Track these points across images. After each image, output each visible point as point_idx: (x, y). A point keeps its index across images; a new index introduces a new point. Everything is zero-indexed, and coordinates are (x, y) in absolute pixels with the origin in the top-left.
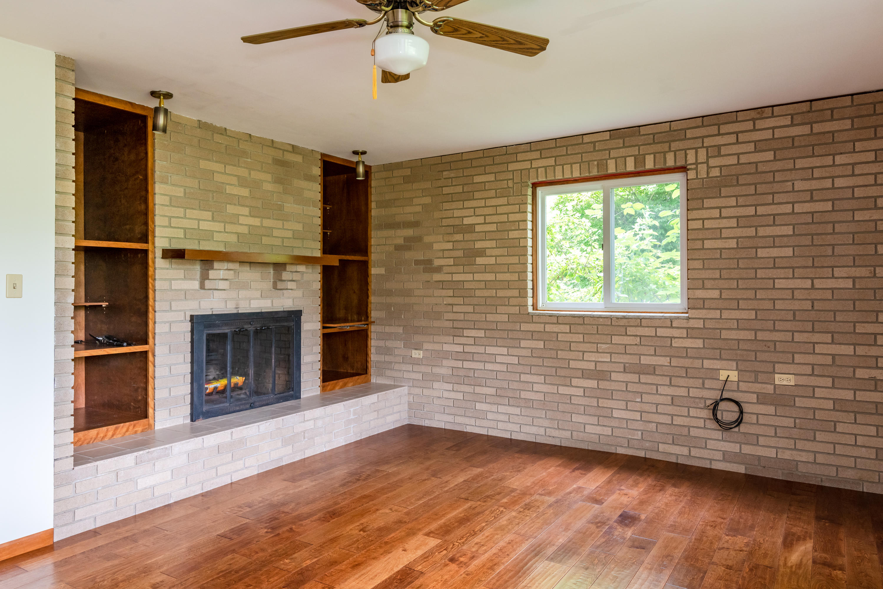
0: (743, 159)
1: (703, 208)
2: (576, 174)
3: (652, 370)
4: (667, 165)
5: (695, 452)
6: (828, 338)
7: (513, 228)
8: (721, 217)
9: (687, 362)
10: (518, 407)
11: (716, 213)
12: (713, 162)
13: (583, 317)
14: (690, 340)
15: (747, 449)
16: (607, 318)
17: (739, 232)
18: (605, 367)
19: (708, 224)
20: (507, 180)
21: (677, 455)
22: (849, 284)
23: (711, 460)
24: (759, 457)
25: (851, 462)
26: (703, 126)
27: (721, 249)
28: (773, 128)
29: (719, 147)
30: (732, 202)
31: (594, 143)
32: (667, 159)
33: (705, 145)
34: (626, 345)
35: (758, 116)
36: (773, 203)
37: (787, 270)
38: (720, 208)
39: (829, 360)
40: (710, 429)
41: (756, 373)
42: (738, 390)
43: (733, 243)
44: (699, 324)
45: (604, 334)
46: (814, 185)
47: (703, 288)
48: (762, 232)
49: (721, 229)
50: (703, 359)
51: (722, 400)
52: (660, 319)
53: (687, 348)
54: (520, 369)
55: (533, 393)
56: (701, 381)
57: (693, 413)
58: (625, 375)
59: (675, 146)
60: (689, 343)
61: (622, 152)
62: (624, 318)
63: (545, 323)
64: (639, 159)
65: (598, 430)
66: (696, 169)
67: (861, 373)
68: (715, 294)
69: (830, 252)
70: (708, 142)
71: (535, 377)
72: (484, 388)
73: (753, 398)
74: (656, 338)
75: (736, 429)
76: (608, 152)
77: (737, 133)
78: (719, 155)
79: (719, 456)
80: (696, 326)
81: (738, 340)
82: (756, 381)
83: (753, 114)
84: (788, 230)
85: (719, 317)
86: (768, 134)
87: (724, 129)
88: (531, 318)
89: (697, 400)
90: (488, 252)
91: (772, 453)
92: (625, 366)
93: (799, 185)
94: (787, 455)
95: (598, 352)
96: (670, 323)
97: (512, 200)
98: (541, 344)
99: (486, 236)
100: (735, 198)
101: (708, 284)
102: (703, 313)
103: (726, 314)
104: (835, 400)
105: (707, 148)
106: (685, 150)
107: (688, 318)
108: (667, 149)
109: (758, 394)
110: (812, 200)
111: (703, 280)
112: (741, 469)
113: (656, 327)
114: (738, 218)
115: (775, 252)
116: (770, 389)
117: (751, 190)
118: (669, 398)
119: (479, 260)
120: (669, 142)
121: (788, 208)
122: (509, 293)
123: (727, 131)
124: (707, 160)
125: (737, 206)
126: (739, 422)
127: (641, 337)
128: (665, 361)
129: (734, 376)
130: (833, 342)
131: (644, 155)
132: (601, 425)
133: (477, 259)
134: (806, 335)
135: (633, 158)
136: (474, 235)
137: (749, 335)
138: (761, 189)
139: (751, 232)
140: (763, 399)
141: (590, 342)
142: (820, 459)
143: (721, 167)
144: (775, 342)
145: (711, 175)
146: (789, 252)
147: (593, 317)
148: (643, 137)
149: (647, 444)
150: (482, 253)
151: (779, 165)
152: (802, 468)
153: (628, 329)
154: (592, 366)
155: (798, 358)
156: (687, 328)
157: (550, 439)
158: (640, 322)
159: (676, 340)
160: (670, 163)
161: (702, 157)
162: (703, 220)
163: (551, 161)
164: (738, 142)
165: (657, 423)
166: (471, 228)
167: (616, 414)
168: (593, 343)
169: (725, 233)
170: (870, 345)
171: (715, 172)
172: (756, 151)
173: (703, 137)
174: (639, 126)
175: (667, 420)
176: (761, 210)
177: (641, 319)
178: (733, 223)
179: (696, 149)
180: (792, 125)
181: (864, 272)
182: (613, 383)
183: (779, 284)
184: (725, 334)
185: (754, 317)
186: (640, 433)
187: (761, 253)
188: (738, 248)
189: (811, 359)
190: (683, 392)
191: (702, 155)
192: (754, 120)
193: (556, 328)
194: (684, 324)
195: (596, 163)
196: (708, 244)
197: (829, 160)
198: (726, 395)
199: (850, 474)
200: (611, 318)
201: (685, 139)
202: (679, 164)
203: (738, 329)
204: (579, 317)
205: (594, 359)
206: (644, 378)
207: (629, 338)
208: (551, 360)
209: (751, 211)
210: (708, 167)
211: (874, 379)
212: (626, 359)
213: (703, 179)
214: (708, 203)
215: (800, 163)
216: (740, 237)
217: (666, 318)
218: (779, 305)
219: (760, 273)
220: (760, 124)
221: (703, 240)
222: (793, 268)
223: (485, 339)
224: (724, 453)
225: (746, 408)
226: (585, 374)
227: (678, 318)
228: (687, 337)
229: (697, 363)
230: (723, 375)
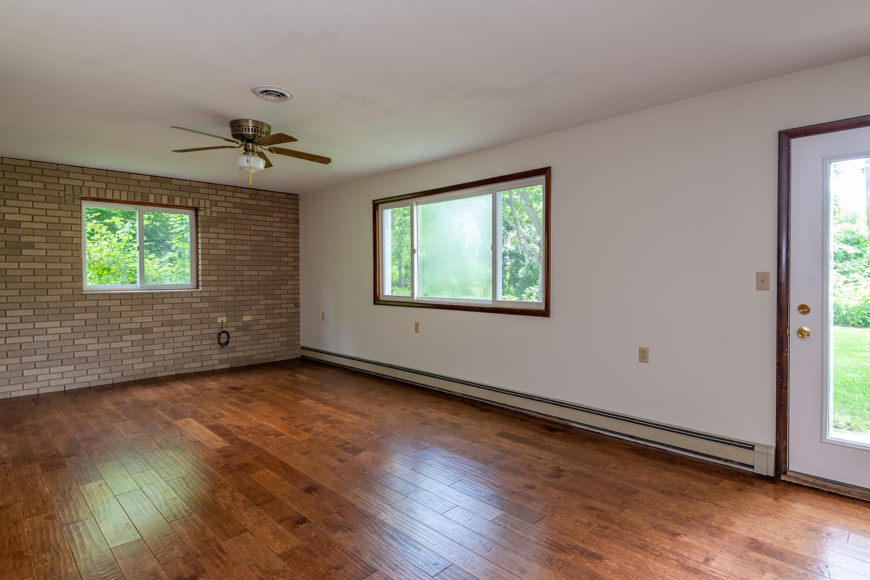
0: (229, 210)
1: (209, 232)
2: (124, 198)
3: (181, 323)
4: (188, 205)
5: (205, 364)
6: (264, 297)
7: (65, 229)
8: (218, 238)
9: (200, 316)
10: (71, 365)
11: (215, 236)
12: (213, 208)
13: (131, 294)
14: (202, 303)
15: (231, 355)
16: (149, 294)
17: (227, 247)
18: (148, 325)
19: (211, 241)
20: (59, 191)
21: (195, 368)
22: (271, 273)
23: (213, 365)
24: (236, 358)
25: (271, 350)
26: (208, 188)
27: (218, 255)
28: (242, 198)
29: (217, 201)
30: (223, 231)
31: (139, 181)
32: (188, 202)
33: (209, 199)
34: (163, 310)
35: (235, 190)
36: (242, 235)
37: (248, 267)
38: (218, 233)
39: (264, 307)
40: (213, 349)
41: (235, 316)
42: (227, 327)
43: (224, 252)
44: (207, 294)
45: (148, 304)
46: (259, 228)
47: (209, 275)
48: (237, 248)
49: (218, 244)
50: (209, 313)
51: (222, 332)
52: (185, 292)
53: (200, 308)
54: (74, 336)
55: (87, 352)
56: (208, 325)
57: (204, 342)
58: (163, 328)
59: (192, 195)
60: (201, 305)
61: (159, 191)
62: (162, 293)
63: (98, 300)
64: (171, 198)
65: (144, 366)
66: (205, 210)
67: (276, 311)
68: (216, 278)
69: (264, 259)
70: (211, 197)
71: (90, 339)
72: (34, 357)
73: (234, 329)
74: (183, 304)
75: (226, 347)
76: (149, 189)
77: (226, 196)
78: (217, 206)
79: (217, 362)
80: (206, 296)
81: (227, 301)
82: (235, 321)
83: (233, 189)
84: (248, 248)
85: (217, 290)
86: (239, 201)
87: (219, 193)
88: (86, 297)
89: (206, 335)
90: (36, 246)
91: (241, 354)
92: (162, 322)
93: (253, 228)
94: (248, 353)
95: (143, 316)
96: (191, 295)
97: (63, 206)
98: (95, 316)
99: (33, 232)
100: (224, 229)
101: (212, 273)
102: (209, 289)
103: (221, 289)
104: (266, 324)
105: (211, 200)
106: (199, 199)
107: (201, 292)
108: (188, 196)
109: (236, 327)
110: (258, 235)
111: (209, 271)
112: (228, 366)
113: (182, 298)
114: (226, 239)
115: (243, 258)
116: (241, 324)
117: (232, 226)
118: (191, 337)
119: (25, 252)
120: (190, 192)
121: (248, 238)
122: (61, 279)
123: (221, 194)
124: (211, 207)
125: (226, 233)
126: (227, 343)
127: (173, 304)
128: (188, 316)
129: (225, 319)
130: (266, 299)
131: (174, 197)
132: (145, 363)
133: (23, 251)
134: (256, 296)
135: (167, 196)
136: (20, 230)
137: (231, 298)
138: (237, 226)
139: (232, 247)
140: (238, 329)
141: (137, 310)
142: (261, 351)
143: (218, 212)
144: (243, 301)
145: (212, 215)
146: (248, 258)
147: (139, 294)
148: (173, 186)
149: (177, 366)
150: (31, 246)
151: (244, 217)
152: (254, 358)
153: (165, 300)
154: (138, 326)
155: (253, 307)
156: (200, 297)
157: (104, 381)
158: (172, 295)
159: (194, 304)
160: (190, 204)
161: (208, 205)
162: (209, 238)
163: (103, 185)
164: (225, 201)
165: (183, 353)
166: (17, 224)
167: (156, 353)
168: (139, 311)
169: (220, 247)
170: (278, 299)
171: (215, 214)
172: (234, 207)
173: (208, 194)
174: (171, 178)
175: (189, 349)
176: (237, 237)
177: (173, 293)
178: (224, 242)
179: (205, 200)
180: (250, 199)
181: (275, 268)
182: (154, 334)
183: (245, 273)
184: (220, 299)
185: (234, 289)
186: (172, 361)
187: (237, 258)
188: (226, 255)
189: (258, 307)
190: (198, 332)
191: (208, 203)
192: (233, 192)
193: (108, 303)
194: (199, 295)
195: (140, 194)
196: (212, 252)
197: (263, 218)
198: (224, 330)
199: (272, 355)
200: (152, 294)
201: (199, 193)
202: (195, 206)
203: (227, 296)
204: (128, 294)
205: (140, 321)
206: (175, 328)
207: (165, 305)
208: (104, 326)
209: (232, 237)
210: (211, 211)
211: (280, 313)
212: (164, 318)
213: (209, 216)
214: (211, 230)
215: (253, 217)
216: (228, 249)
217: (188, 292)
218: (245, 283)
219: (237, 268)
220: (236, 195)
221: (209, 249)
222: (251, 266)
223: (34, 317)
224: (220, 360)
225: (231, 335)
226: (132, 332)
227: (196, 291)
228: (201, 302)
229: (206, 315)
230: (219, 320)
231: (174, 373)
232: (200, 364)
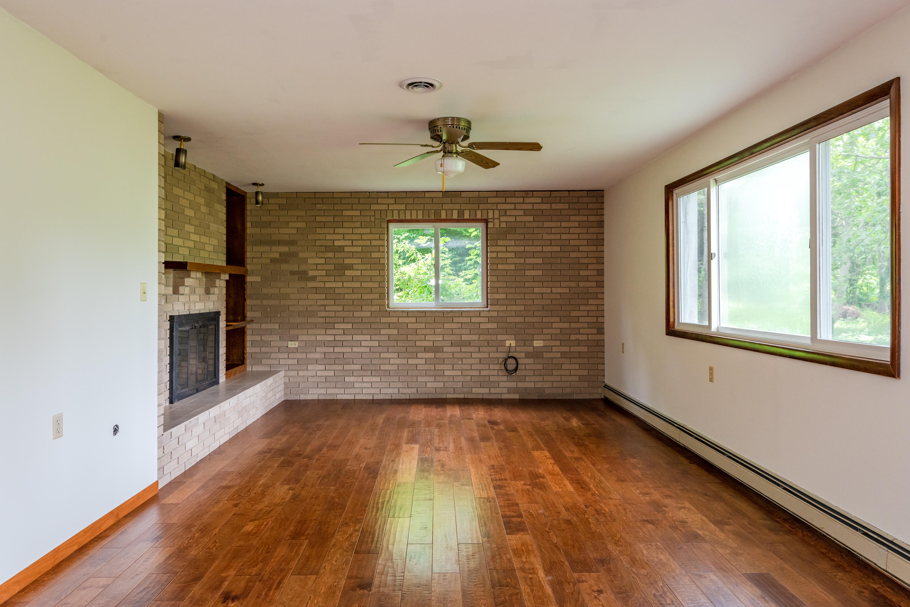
0: (518, 219)
1: (497, 246)
2: (420, 217)
3: (468, 344)
4: (477, 218)
5: (492, 391)
6: (558, 319)
7: (375, 251)
8: (507, 252)
9: (488, 337)
10: (378, 376)
11: (504, 249)
12: (503, 219)
13: (425, 312)
14: (490, 324)
15: (520, 385)
16: (441, 312)
17: (516, 261)
18: (439, 344)
19: (500, 255)
20: (371, 216)
21: (483, 394)
22: (567, 290)
23: (501, 394)
24: (526, 388)
25: (568, 384)
26: (497, 197)
27: (507, 270)
28: (533, 203)
29: (506, 210)
30: (513, 243)
31: (433, 198)
32: (477, 214)
33: (498, 208)
34: (452, 329)
35: (525, 195)
36: (533, 246)
37: (539, 283)
38: (506, 246)
39: (558, 331)
40: (501, 376)
41: (525, 341)
42: (516, 352)
43: (512, 267)
44: (495, 314)
45: (439, 323)
46: (552, 237)
47: (497, 293)
48: (528, 261)
49: (507, 258)
50: (497, 335)
51: (509, 358)
52: (473, 311)
53: (488, 329)
54: (380, 350)
55: (390, 366)
56: (496, 348)
57: (492, 367)
58: (453, 348)
59: (481, 206)
60: (489, 326)
61: (450, 206)
62: (451, 311)
63: (399, 317)
64: (461, 212)
65: (435, 385)
66: (493, 222)
67: (573, 337)
68: (503, 296)
69: (559, 274)
70: (500, 207)
71: (392, 354)
72: (352, 366)
73: (523, 355)
74: (471, 324)
75: (514, 374)
76: (441, 205)
77: (515, 204)
78: (506, 215)
79: (505, 391)
80: (493, 315)
81: (516, 323)
82: (525, 345)
83: (523, 194)
84: (540, 261)
85: (506, 310)
86: (530, 207)
87: (509, 200)
88: (389, 314)
89: (494, 359)
90: (355, 267)
91: (531, 385)
92: (452, 342)
93: (546, 236)
94: (539, 385)
95: (435, 334)
96: (479, 314)
97: (374, 230)
98: (395, 332)
99: (353, 255)
100: (514, 241)
101: (500, 290)
102: (497, 308)
103: (509, 308)
104: (561, 352)
105: (499, 210)
106: (487, 210)
107: (489, 311)
108: (477, 208)
109: (525, 352)
110: (551, 245)
111: (497, 288)
112: (516, 396)
113: (471, 317)
114: (515, 252)
115: (534, 273)
116: (531, 349)
117: (522, 237)
118: (478, 360)
119: (348, 273)
120: (479, 204)
121: (539, 249)
122: (371, 296)
123: (510, 202)
124: (500, 217)
125: (515, 246)
126: (516, 369)
127: (462, 323)
128: (476, 337)
129: (513, 343)
130: (560, 322)
131: (464, 210)
132: (437, 382)
133: (346, 271)
134: (548, 318)
135: (457, 211)
136: (344, 254)
137: (521, 319)
138: (527, 237)
139: (522, 261)
140: (528, 355)
141: (430, 328)
142: (555, 385)
143: (507, 222)
144: (534, 323)
145: (501, 227)
146: (540, 273)
147: (432, 312)
148: (463, 199)
149: (466, 390)
150: (350, 267)
151: (535, 224)
152: (547, 391)
153: (454, 318)
154: (431, 344)
155: (545, 331)
156: (488, 317)
157: (402, 395)
158: (461, 314)
159: (482, 324)
160: (479, 216)
161: (497, 216)
162: (497, 252)
163: (403, 207)
164: (515, 209)
165: (471, 376)
166: (341, 249)
167: (446, 373)
168: (432, 329)
169: (509, 261)
170: (576, 322)
171: (504, 225)
172: (525, 215)
173: (497, 204)
174: (461, 192)
175: (477, 373)
176: (527, 249)
177: (462, 312)
178: (513, 255)
179: (493, 210)
180: (542, 203)
181: (573, 284)
182: (444, 354)
183: (536, 290)
184: (509, 319)
185: (523, 309)
186: (461, 383)
187: (528, 273)
188: (515, 269)
189: (551, 331)
190: (486, 355)
191: (497, 213)
192: (524, 197)
193: (406, 320)
194: (487, 314)
195: (433, 211)
196: (500, 267)
197: (558, 224)
198: (510, 355)
199: (568, 391)
200: (443, 312)
201: (487, 203)
202: (484, 218)
203: (516, 316)
204: (422, 312)
205: (432, 339)
206: (463, 349)
207: (454, 324)
208: (402, 342)
209: (522, 249)
210: (500, 222)
211: (578, 340)
212: (453, 338)
213: (497, 228)
214: (500, 242)
215: (546, 224)
216: (517, 264)
217: (476, 311)
218: (536, 302)
219: (527, 284)
220: (527, 200)
221: (497, 264)
222: (542, 282)
223: (352, 330)
224: (508, 389)
225: (520, 361)
226: (426, 350)
227: (483, 311)
228: (489, 322)
229: (494, 337)
230: (508, 343)
231: (462, 396)
232: (487, 390)
